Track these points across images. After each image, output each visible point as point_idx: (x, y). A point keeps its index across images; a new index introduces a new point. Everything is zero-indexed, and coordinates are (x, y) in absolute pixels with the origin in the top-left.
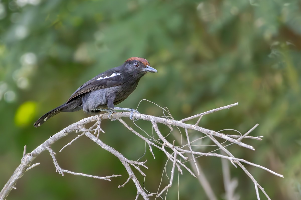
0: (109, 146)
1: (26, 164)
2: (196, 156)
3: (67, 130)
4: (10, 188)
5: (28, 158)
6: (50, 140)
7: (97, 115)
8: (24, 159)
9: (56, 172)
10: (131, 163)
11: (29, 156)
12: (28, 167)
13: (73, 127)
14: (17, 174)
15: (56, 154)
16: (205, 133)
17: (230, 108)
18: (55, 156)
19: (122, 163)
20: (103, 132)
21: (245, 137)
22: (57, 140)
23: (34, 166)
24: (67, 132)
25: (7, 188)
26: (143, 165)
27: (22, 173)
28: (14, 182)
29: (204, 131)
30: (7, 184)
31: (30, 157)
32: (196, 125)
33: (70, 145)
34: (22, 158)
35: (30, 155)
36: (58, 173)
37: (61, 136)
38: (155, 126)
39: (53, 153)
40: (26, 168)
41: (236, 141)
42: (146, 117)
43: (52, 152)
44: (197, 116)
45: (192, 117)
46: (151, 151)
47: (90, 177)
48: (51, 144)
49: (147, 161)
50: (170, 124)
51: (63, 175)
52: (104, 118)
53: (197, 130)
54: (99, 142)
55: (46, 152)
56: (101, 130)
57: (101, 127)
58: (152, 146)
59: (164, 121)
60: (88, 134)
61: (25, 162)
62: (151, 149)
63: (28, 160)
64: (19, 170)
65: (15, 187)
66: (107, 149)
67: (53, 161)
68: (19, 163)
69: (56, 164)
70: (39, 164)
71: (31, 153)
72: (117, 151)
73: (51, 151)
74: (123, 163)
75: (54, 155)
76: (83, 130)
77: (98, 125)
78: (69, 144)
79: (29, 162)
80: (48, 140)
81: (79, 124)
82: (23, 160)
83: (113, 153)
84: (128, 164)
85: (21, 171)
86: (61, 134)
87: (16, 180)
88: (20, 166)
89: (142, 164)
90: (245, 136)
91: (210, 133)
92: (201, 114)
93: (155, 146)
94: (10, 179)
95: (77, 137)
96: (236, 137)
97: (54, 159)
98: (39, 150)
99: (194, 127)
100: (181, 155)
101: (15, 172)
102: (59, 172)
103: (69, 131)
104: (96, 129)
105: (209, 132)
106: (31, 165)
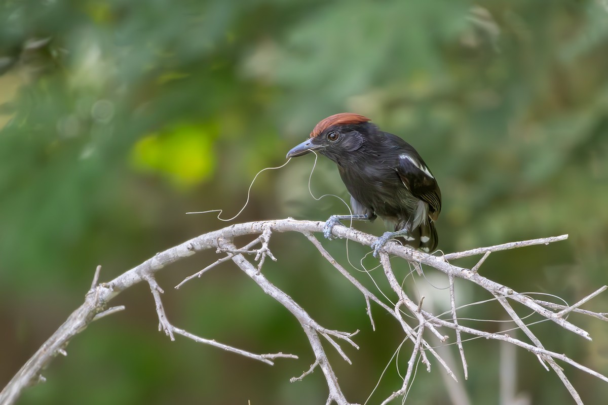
0: (279, 290)
1: (96, 305)
2: (464, 335)
3: (195, 244)
4: (55, 351)
5: (103, 293)
6: (155, 261)
7: (264, 221)
8: (92, 293)
9: (160, 330)
10: (323, 333)
11: (105, 288)
12: (100, 312)
13: (208, 240)
14: (74, 324)
15: (163, 292)
16: (490, 291)
17: (550, 243)
18: (161, 295)
19: (302, 330)
20: (273, 258)
21: (574, 310)
22: (170, 261)
23: (111, 311)
24: (193, 249)
25: (47, 350)
26: (349, 340)
27: (85, 324)
28: (63, 341)
29: (490, 285)
30: (48, 342)
31: (106, 290)
32: (472, 269)
33: (199, 276)
34: (89, 292)
35: (108, 287)
36: (163, 332)
37: (180, 255)
38: (384, 260)
39: (156, 289)
40: (94, 313)
41: (554, 316)
42: (369, 239)
43: (155, 287)
44: (477, 252)
45: (466, 252)
46: (369, 312)
47: (230, 350)
48: (155, 269)
49: (358, 331)
50: (418, 260)
51: (173, 339)
52: (278, 230)
53: (474, 281)
54: (261, 279)
55: (142, 286)
56: (269, 253)
57: (268, 247)
58: (372, 302)
59: (405, 252)
60: (239, 259)
61: (96, 300)
62: (369, 308)
63: (101, 297)
64: (80, 315)
65: (65, 349)
66: (276, 296)
67: (155, 307)
68: (81, 301)
69: (160, 313)
70: (123, 307)
71: (111, 283)
72: (295, 303)
73: (153, 284)
74: (307, 330)
75: (158, 293)
76: (231, 248)
77: (264, 241)
78: (197, 274)
79: (103, 300)
80: (151, 261)
81: (223, 234)
82: (90, 295)
83: (286, 306)
84: (316, 334)
85: (84, 317)
86: (180, 252)
87: (69, 335)
88: (82, 307)
89: (346, 336)
90: (575, 307)
91: (500, 292)
92: (486, 248)
93: (379, 302)
94: (57, 331)
95: (217, 263)
96: (556, 306)
97: (158, 303)
98: (127, 278)
99: (468, 274)
100: (432, 329)
101: (70, 319)
102: (166, 331)
103: (198, 247)
104: (259, 251)
105: (498, 289)
106: (106, 309)
